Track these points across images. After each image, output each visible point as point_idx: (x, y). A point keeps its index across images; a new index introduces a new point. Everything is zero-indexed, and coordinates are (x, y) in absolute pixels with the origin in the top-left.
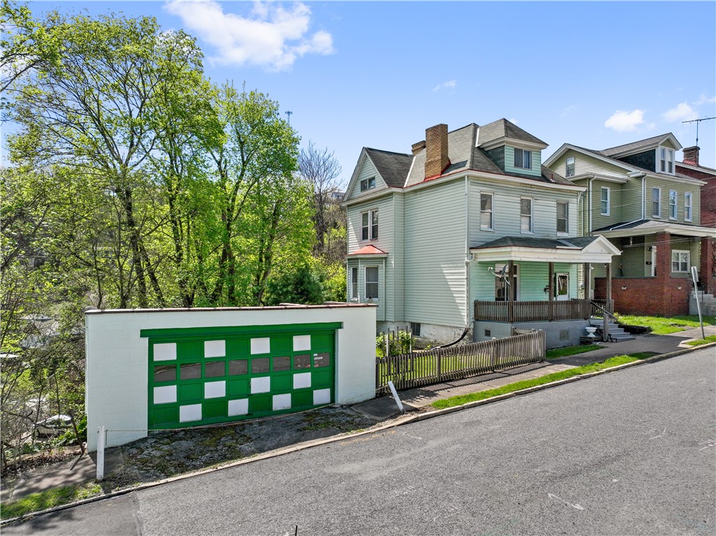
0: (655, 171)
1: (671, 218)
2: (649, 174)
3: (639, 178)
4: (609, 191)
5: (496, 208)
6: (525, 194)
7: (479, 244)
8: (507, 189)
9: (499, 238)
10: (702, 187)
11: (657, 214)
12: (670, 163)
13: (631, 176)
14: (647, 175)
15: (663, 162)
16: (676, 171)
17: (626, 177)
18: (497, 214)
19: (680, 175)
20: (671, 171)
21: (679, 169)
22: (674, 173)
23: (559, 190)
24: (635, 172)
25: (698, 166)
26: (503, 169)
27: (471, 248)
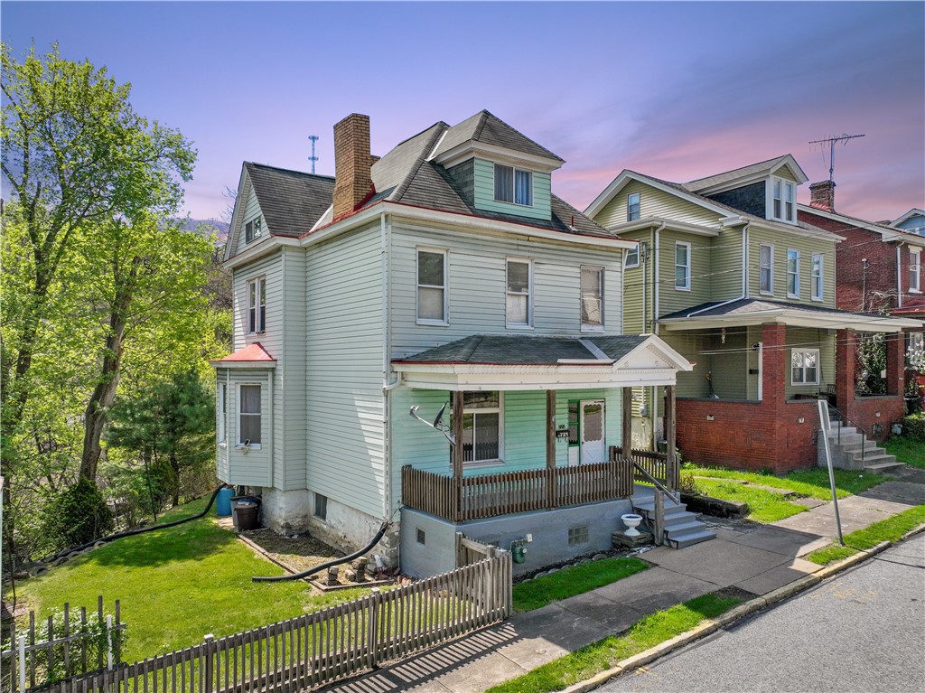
0: (765, 218)
1: (790, 295)
2: (754, 221)
3: (738, 228)
4: (689, 249)
5: (453, 280)
6: (516, 252)
7: (412, 352)
8: (477, 243)
9: (459, 338)
10: (838, 245)
11: (768, 289)
12: (789, 205)
13: (725, 224)
14: (751, 223)
15: (777, 203)
16: (798, 218)
17: (717, 226)
18: (454, 291)
19: (806, 225)
20: (790, 218)
21: (803, 216)
22: (795, 221)
23: (586, 246)
24: (732, 217)
25: (833, 212)
26: (470, 203)
27: (394, 361)
